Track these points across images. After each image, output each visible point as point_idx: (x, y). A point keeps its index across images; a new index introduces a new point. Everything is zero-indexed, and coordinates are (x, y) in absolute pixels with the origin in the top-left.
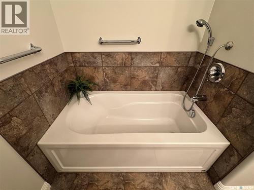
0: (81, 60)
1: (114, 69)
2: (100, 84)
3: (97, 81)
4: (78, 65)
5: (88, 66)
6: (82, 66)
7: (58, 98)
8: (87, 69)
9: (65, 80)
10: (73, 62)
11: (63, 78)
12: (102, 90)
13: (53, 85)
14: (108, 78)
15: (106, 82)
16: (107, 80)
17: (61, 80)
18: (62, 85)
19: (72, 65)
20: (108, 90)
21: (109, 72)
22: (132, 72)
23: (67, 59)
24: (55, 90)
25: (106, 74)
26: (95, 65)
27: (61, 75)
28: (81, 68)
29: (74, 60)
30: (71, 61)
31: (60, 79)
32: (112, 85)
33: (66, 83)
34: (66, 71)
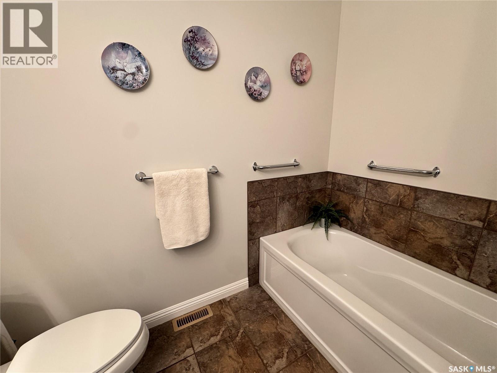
0: (341, 183)
1: (381, 205)
2: (355, 222)
3: (352, 215)
4: (336, 188)
5: (347, 193)
6: (340, 191)
7: (296, 213)
8: (344, 196)
9: (313, 199)
10: (332, 183)
11: (312, 197)
12: (356, 231)
13: (297, 198)
14: (369, 216)
15: (364, 221)
16: (367, 220)
17: (308, 198)
18: (307, 203)
19: (330, 186)
20: (364, 235)
21: (373, 207)
22: (412, 220)
23: (326, 179)
24: (298, 204)
25: (367, 210)
26: (355, 193)
27: (312, 193)
28: (338, 193)
29: (334, 181)
30: (330, 182)
31: (308, 195)
32: (373, 230)
33: (312, 203)
34: (320, 191)
